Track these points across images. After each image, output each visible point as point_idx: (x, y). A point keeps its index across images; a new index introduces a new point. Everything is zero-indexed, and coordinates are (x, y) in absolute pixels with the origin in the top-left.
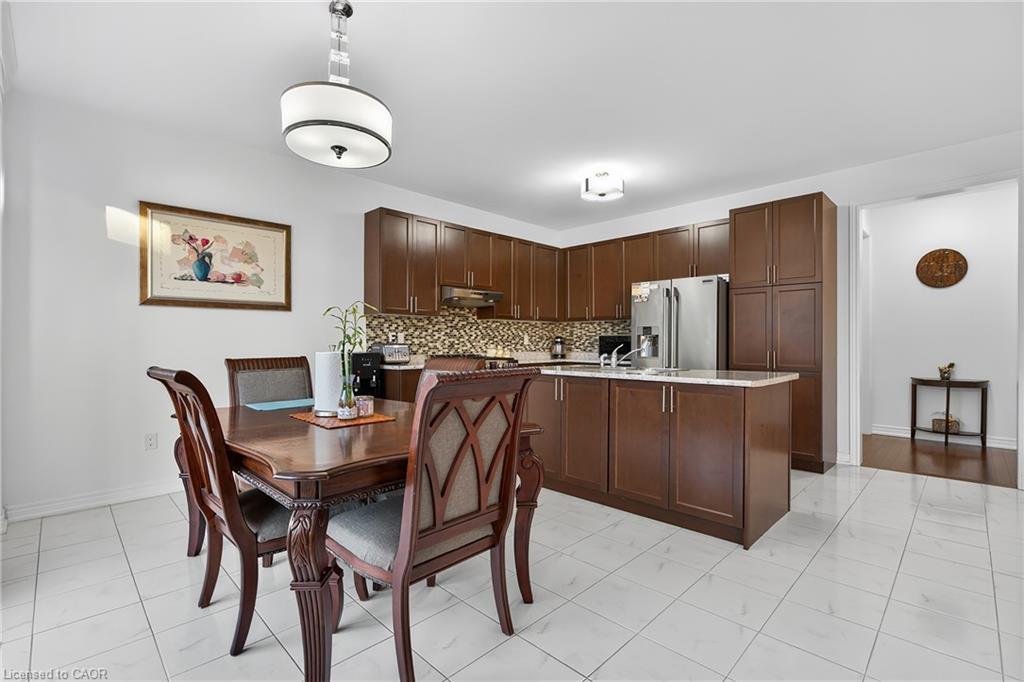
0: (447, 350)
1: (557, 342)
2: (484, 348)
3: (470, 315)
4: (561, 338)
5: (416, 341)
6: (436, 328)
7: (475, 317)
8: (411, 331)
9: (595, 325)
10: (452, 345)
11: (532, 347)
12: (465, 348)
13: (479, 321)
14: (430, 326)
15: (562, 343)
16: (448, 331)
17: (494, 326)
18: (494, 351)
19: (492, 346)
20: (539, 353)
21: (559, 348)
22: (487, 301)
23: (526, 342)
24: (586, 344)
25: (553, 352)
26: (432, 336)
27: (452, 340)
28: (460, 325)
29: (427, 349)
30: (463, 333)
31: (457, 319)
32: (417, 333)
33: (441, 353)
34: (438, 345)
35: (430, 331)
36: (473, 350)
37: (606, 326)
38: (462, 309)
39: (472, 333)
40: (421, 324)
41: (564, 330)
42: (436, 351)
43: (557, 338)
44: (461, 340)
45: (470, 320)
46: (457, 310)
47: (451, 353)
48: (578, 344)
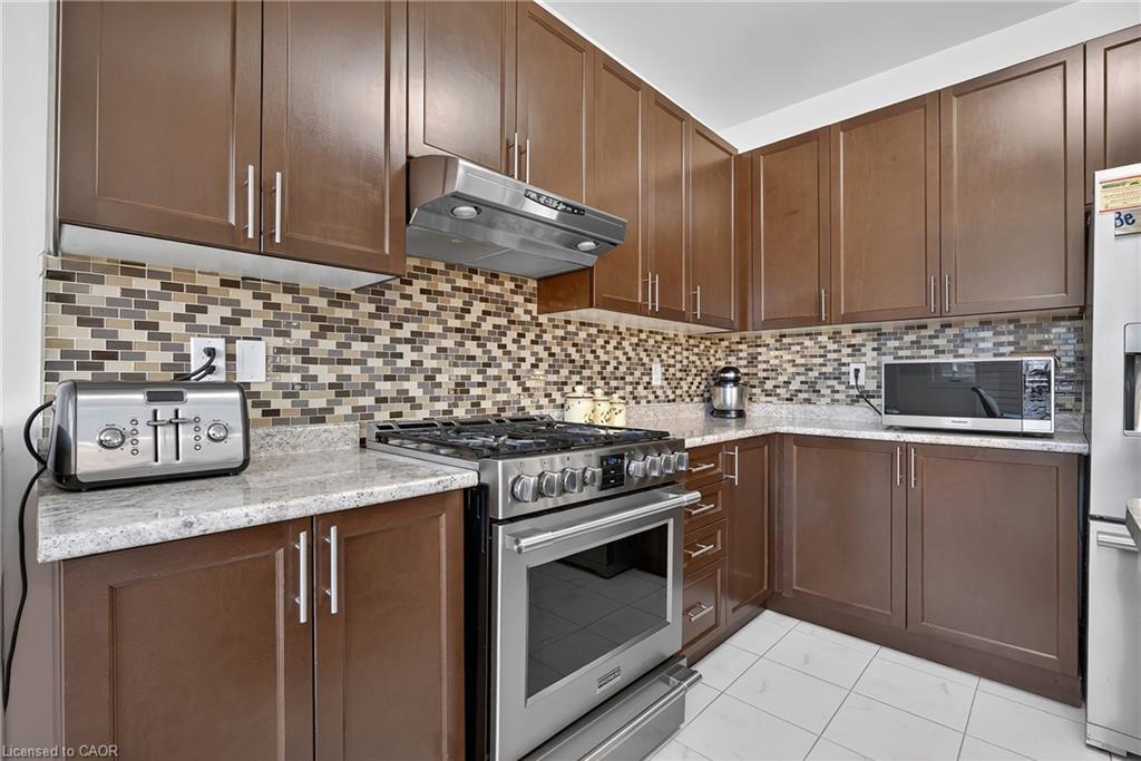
0: (443, 406)
1: (726, 381)
2: (556, 395)
3: (519, 299)
4: (736, 370)
5: (325, 374)
6: (405, 332)
7: (533, 307)
8: (301, 335)
9: (823, 339)
10: (461, 387)
11: (669, 392)
12: (502, 397)
13: (543, 319)
14: (384, 325)
15: (736, 381)
16: (449, 343)
17: (583, 335)
18: (586, 405)
19: (580, 390)
20: (683, 406)
21: (730, 395)
22: (573, 245)
23: (657, 380)
24: (795, 386)
25: (716, 404)
26: (391, 355)
27: (462, 371)
28: (487, 326)
29: (368, 401)
30: (498, 353)
31: (478, 308)
32: (327, 345)
33: (421, 416)
34: (413, 387)
35: (382, 341)
36: (526, 402)
37: (858, 339)
38: (493, 277)
39: (525, 354)
40: (348, 314)
41: (730, 351)
42: (405, 408)
43: (726, 370)
44: (491, 372)
45: (518, 311)
46: (479, 280)
47: (460, 413)
48: (769, 385)
